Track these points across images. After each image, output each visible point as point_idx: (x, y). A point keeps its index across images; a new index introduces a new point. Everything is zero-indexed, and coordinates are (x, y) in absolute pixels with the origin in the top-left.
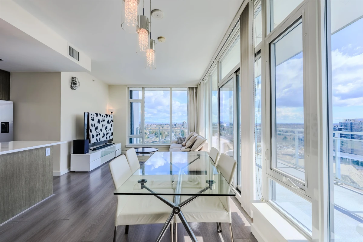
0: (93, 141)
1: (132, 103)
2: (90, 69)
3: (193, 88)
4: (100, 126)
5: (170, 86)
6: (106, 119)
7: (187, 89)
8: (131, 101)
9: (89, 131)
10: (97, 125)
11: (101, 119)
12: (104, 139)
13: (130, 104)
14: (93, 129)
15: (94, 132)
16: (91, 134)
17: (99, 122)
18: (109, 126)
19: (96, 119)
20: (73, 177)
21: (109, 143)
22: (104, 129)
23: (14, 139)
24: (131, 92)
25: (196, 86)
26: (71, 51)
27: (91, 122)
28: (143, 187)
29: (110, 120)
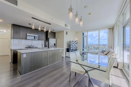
0: (71, 49)
1: (83, 37)
2: (70, 29)
3: (111, 28)
4: (73, 45)
5: (99, 29)
6: (75, 43)
7: (107, 29)
8: (83, 36)
9: (70, 46)
10: (72, 44)
11: (73, 42)
12: (74, 48)
13: (83, 38)
14: (71, 45)
15: (71, 46)
16: (71, 47)
17: (73, 43)
18: (76, 45)
19: (72, 42)
20: (67, 58)
21: (76, 50)
22: (74, 45)
23: (56, 47)
24: (83, 33)
25: (113, 27)
26: (66, 25)
27: (71, 44)
28: (77, 62)
29: (76, 43)
